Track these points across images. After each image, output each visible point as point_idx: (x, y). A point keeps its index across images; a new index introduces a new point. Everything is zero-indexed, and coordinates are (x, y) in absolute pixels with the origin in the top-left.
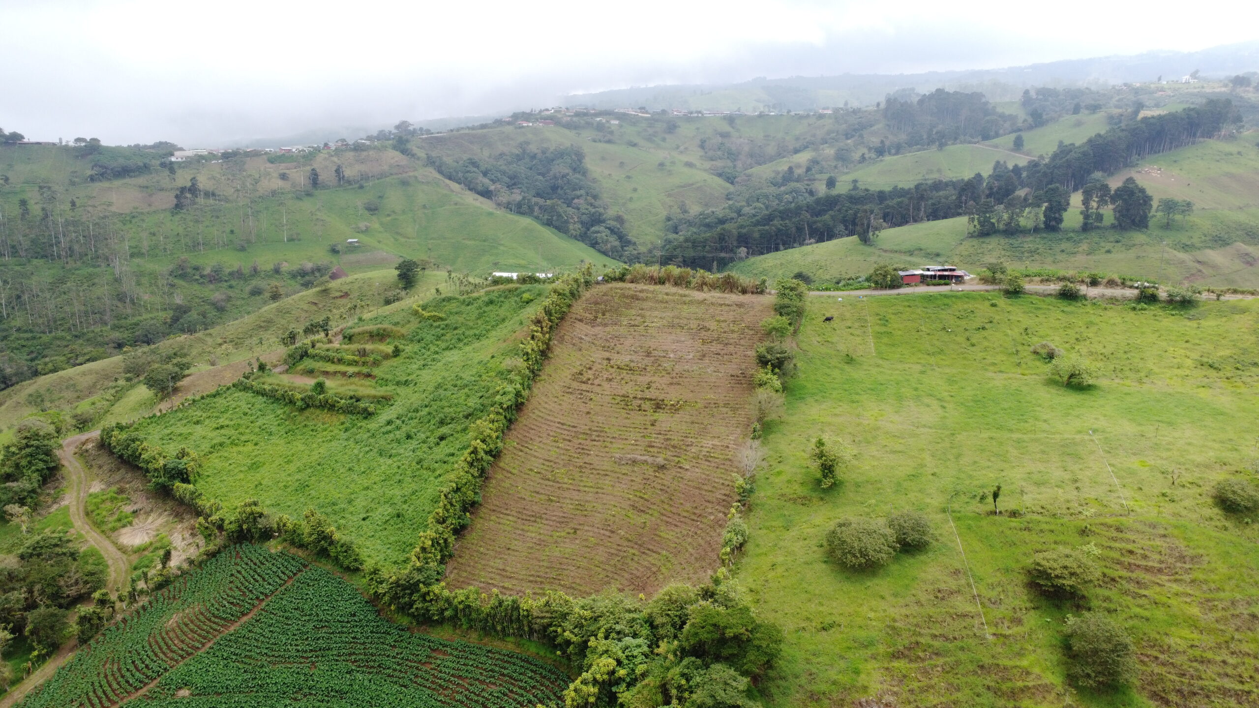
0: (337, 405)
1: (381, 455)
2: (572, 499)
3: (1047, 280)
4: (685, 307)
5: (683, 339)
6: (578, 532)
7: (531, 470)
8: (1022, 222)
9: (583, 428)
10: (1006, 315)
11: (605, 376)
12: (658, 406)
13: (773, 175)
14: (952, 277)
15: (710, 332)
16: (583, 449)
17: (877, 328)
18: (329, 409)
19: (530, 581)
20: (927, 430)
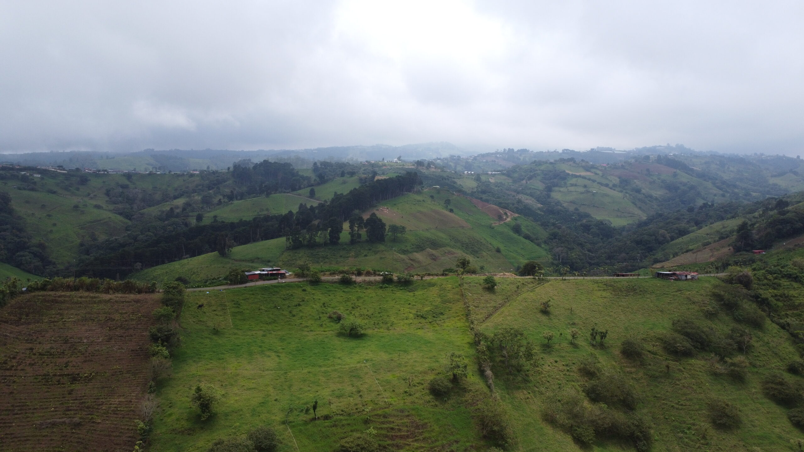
3: (334, 274)
4: (95, 305)
5: (94, 328)
8: (317, 239)
10: (312, 296)
11: (28, 362)
13: (159, 213)
14: (277, 275)
15: (114, 322)
17: (233, 310)
20: (270, 372)
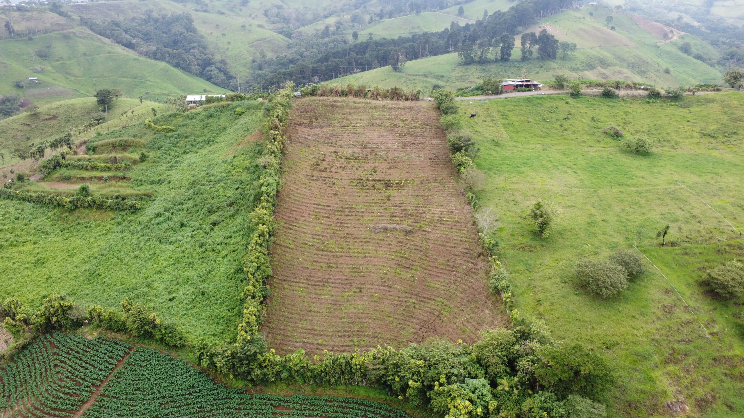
0: (104, 204)
1: (161, 242)
2: (347, 264)
3: (590, 86)
5: (385, 134)
6: (363, 290)
7: (305, 244)
8: (489, 56)
9: (336, 207)
10: (577, 109)
11: (338, 165)
12: (388, 185)
13: (315, 32)
14: (527, 86)
15: (400, 129)
16: (341, 223)
17: (503, 121)
18: (97, 209)
19: (339, 336)
